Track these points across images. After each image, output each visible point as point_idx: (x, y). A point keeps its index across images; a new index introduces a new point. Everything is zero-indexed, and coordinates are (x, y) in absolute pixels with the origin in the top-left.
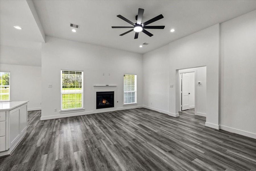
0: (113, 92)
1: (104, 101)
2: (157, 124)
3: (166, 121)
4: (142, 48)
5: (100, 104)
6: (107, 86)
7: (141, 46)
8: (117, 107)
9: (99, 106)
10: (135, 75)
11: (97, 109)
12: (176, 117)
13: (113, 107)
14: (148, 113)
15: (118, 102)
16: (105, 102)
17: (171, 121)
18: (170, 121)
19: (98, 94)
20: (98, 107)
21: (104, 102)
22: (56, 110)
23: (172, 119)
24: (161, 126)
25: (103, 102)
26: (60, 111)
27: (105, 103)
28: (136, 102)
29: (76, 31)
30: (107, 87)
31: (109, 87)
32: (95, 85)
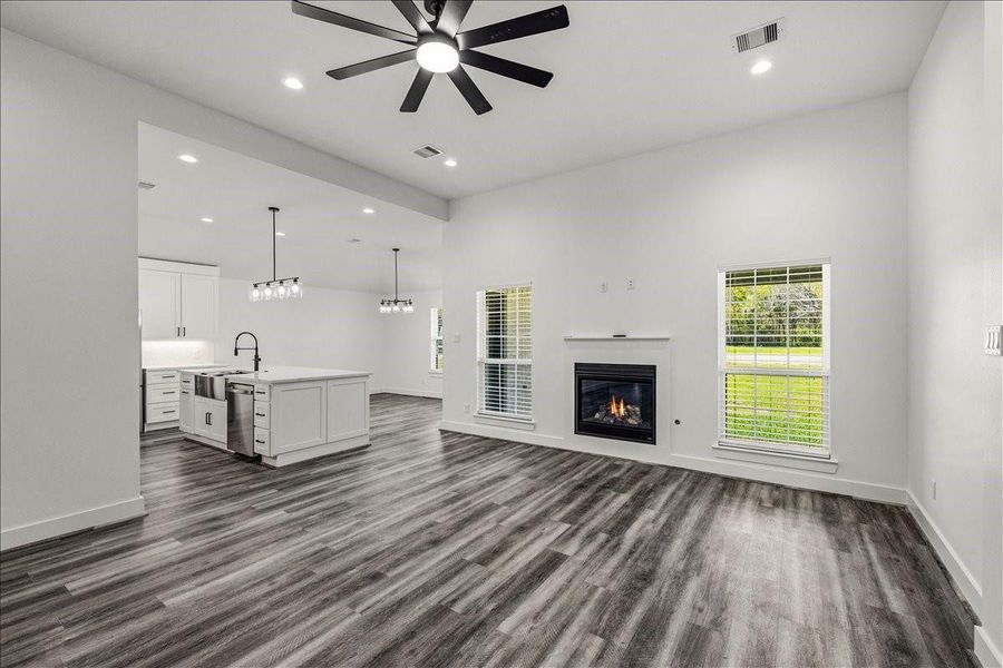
0: (653, 368)
1: (618, 403)
5: (597, 416)
6: (620, 337)
8: (673, 450)
9: (589, 424)
13: (653, 442)
16: (622, 410)
19: (584, 373)
20: (584, 426)
21: (619, 410)
22: (468, 410)
25: (613, 409)
26: (476, 414)
27: (623, 418)
30: (620, 343)
31: (628, 343)
32: (568, 335)
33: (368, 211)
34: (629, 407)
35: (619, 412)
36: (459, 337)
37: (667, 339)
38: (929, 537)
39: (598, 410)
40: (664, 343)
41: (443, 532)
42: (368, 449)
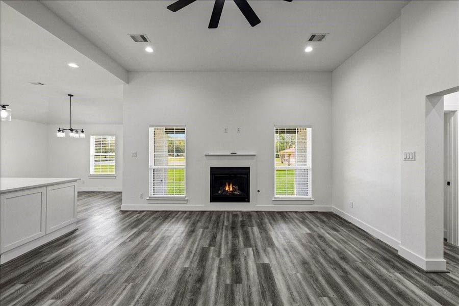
0: (248, 168)
1: (229, 186)
2: (323, 282)
3: (366, 277)
4: (311, 53)
5: (220, 192)
6: (234, 154)
7: (309, 49)
8: (257, 204)
9: (216, 196)
10: (307, 129)
11: (211, 202)
12: (427, 272)
13: (248, 201)
14: (332, 232)
15: (259, 191)
16: (231, 189)
17: (391, 285)
18: (385, 281)
20: (214, 198)
21: (229, 188)
22: (142, 196)
23: (403, 273)
24: (331, 293)
25: (227, 188)
26: (148, 199)
27: (232, 192)
28: (310, 196)
29: (154, 51)
30: (234, 157)
31: (237, 157)
32: (207, 153)
33: (73, 65)
34: (234, 186)
35: (229, 189)
36: (136, 153)
37: (255, 155)
38: (349, 221)
39: (219, 190)
40: (253, 157)
41: (197, 273)
42: (77, 233)
